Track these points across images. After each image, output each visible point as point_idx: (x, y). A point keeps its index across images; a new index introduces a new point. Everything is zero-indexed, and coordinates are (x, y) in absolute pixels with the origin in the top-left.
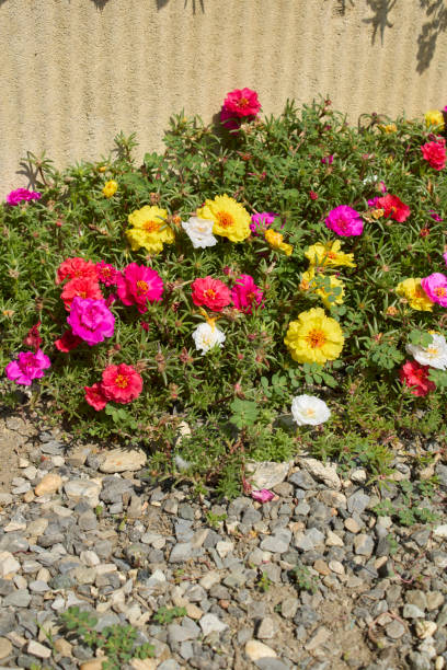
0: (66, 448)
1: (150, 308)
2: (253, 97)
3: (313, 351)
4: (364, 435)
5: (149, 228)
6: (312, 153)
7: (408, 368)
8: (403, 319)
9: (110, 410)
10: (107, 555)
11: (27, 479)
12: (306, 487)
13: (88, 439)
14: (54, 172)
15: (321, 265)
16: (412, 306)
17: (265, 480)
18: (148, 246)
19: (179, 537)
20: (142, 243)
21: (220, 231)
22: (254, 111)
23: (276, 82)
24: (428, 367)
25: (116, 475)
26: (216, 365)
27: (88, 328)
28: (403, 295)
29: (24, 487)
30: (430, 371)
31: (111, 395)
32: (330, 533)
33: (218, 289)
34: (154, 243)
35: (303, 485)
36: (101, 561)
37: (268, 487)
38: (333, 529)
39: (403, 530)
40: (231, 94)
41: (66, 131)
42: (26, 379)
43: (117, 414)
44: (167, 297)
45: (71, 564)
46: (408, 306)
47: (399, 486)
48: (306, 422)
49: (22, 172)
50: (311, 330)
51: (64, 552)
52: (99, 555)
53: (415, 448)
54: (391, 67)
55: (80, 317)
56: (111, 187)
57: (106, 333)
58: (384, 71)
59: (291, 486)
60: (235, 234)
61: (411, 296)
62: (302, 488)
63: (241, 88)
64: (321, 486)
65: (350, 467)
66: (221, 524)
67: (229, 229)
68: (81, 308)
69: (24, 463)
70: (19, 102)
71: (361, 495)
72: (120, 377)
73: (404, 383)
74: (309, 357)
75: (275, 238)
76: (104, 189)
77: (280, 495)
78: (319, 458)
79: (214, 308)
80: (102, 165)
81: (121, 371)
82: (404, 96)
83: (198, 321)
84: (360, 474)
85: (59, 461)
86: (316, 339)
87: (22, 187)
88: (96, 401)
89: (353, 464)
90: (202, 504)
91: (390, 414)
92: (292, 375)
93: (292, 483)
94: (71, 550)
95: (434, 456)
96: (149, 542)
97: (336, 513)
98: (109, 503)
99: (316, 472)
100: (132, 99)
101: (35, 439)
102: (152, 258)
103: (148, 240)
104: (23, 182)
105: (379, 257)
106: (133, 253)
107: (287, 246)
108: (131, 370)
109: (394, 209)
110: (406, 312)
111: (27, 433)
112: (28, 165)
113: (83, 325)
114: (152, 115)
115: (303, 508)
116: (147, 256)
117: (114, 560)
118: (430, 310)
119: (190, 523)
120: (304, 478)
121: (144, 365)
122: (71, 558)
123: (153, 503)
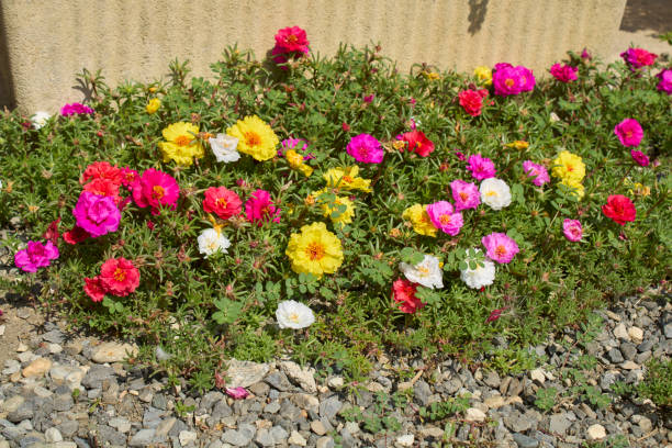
0: (68, 338)
1: (162, 211)
2: (302, 35)
3: (311, 263)
4: (349, 346)
5: (181, 142)
6: (352, 90)
7: (398, 284)
8: (405, 241)
9: (107, 302)
10: (69, 433)
11: (20, 362)
12: (282, 389)
13: (90, 332)
14: (105, 89)
15: (337, 187)
16: (416, 230)
17: (242, 378)
18: (177, 159)
19: (145, 423)
20: (172, 155)
21: (245, 148)
22: (302, 47)
23: (329, 25)
24: (418, 284)
25: (106, 365)
26: (218, 269)
27: (93, 222)
28: (408, 219)
29: (14, 368)
30: (418, 288)
31: (107, 286)
32: (295, 433)
33: (230, 200)
34: (183, 156)
35: (278, 386)
36: (64, 440)
37: (245, 385)
38: (299, 429)
39: (366, 436)
40: (282, 31)
41: (122, 53)
42: (32, 267)
43: (113, 306)
44: (183, 203)
45: (34, 439)
46: (411, 229)
47: (375, 397)
48: (288, 325)
49: (77, 88)
50: (311, 242)
51: (31, 428)
52: (62, 433)
53: (400, 363)
54: (443, 22)
55: (87, 209)
56: (155, 104)
57: (111, 228)
58: (436, 25)
59: (267, 386)
60: (260, 153)
61: (415, 220)
62: (277, 389)
63: (291, 26)
64: (298, 389)
65: (327, 373)
66: (190, 415)
67: (255, 148)
68: (89, 203)
69: (23, 347)
70: (76, 21)
71: (335, 401)
72: (118, 270)
73: (393, 298)
74: (306, 268)
75: (296, 159)
76: (148, 106)
77: (255, 394)
78: (298, 362)
79: (223, 215)
80: (153, 86)
81: (121, 265)
82: (456, 52)
83: (206, 226)
84: (338, 381)
85: (56, 348)
86: (315, 252)
87: (77, 101)
88: (94, 293)
89: (330, 370)
90: (177, 396)
91: (378, 328)
92: (288, 284)
93: (269, 384)
94: (39, 427)
95: (417, 371)
96: (114, 426)
97: (306, 415)
98: (88, 388)
99: (293, 375)
100: (188, 28)
101: (41, 329)
102: (180, 170)
103: (178, 152)
104: (79, 97)
105: (396, 185)
106: (163, 164)
107: (306, 167)
108: (130, 264)
109: (419, 144)
110: (408, 234)
111: (36, 322)
112: (84, 81)
113: (89, 218)
114: (207, 45)
115: (273, 407)
116: (175, 169)
117: (76, 438)
118: (434, 236)
119: (160, 413)
120: (280, 379)
121: (143, 260)
122: (35, 434)
123: (131, 392)
